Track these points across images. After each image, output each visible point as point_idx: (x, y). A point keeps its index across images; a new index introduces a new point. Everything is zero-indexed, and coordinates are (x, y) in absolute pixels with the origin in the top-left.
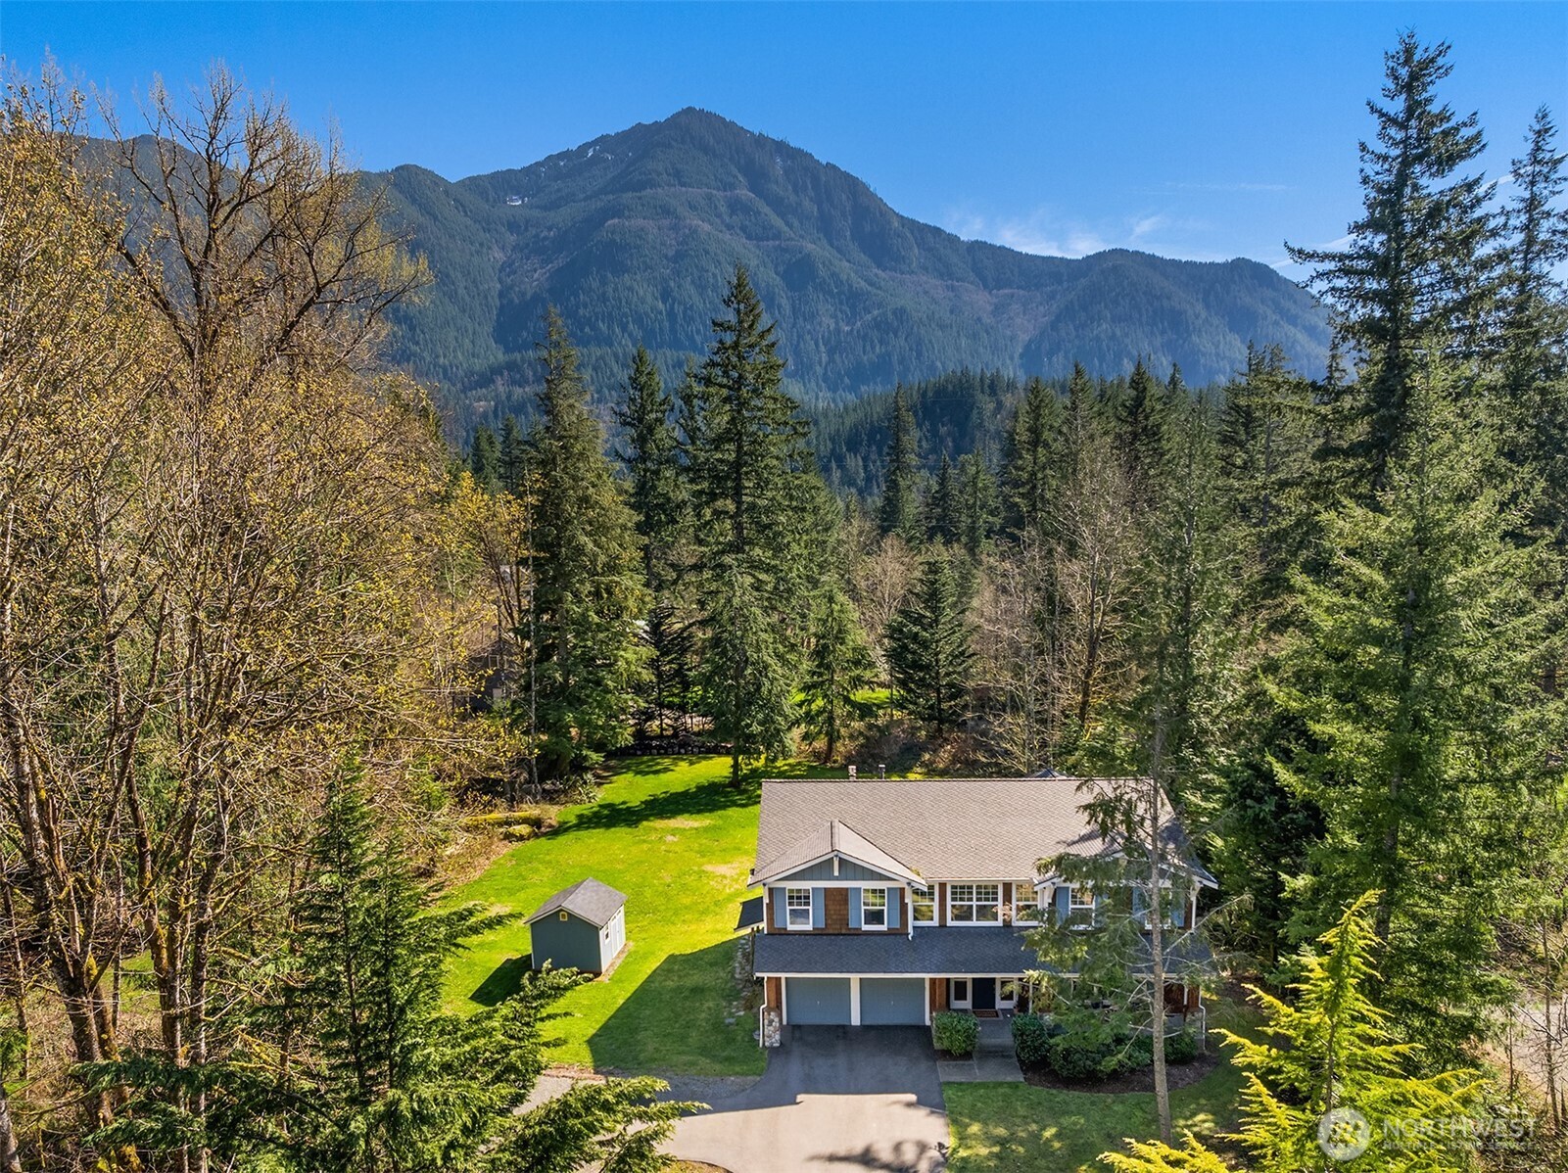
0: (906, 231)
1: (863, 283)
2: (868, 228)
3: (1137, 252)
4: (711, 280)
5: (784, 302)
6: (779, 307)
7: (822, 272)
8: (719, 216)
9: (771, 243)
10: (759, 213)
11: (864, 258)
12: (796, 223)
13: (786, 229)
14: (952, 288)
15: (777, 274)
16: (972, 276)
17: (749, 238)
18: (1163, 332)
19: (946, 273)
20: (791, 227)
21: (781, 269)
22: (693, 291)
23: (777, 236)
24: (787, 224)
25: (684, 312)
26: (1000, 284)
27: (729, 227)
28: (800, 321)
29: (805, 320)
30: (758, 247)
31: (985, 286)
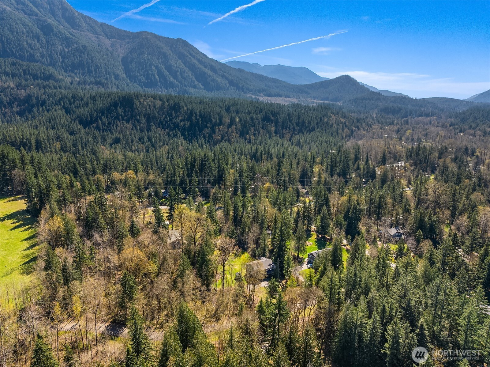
0: (80, 17)
1: (69, 35)
2: (67, 15)
3: (151, 33)
4: (15, 29)
5: (43, 39)
6: (42, 41)
7: (55, 30)
8: (12, 5)
9: (34, 17)
10: (28, 6)
11: (67, 25)
12: (42, 11)
13: (39, 12)
14: (97, 37)
15: (38, 28)
16: (103, 34)
17: (26, 14)
18: (162, 59)
19: (95, 32)
20: (40, 12)
21: (40, 27)
22: (8, 32)
23: (37, 15)
24: (39, 10)
25: (7, 40)
26: (112, 37)
27: (17, 9)
28: (50, 46)
29: (51, 46)
30: (30, 18)
31: (108, 38)
